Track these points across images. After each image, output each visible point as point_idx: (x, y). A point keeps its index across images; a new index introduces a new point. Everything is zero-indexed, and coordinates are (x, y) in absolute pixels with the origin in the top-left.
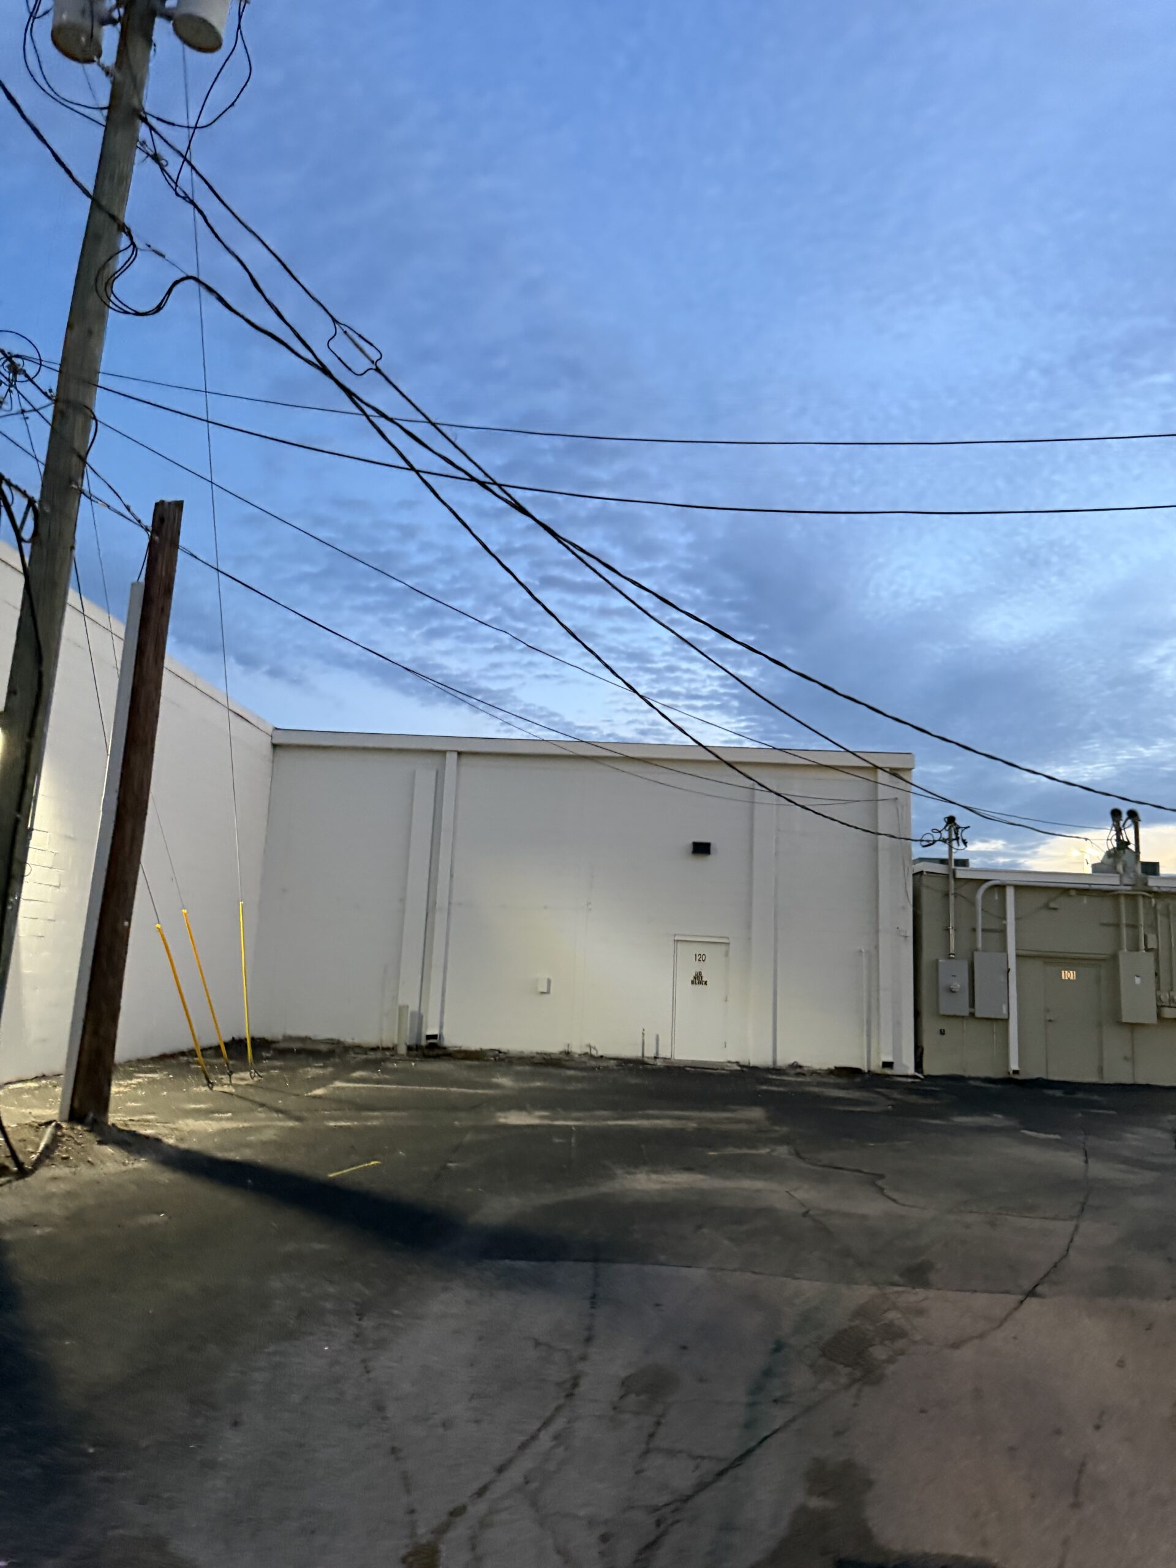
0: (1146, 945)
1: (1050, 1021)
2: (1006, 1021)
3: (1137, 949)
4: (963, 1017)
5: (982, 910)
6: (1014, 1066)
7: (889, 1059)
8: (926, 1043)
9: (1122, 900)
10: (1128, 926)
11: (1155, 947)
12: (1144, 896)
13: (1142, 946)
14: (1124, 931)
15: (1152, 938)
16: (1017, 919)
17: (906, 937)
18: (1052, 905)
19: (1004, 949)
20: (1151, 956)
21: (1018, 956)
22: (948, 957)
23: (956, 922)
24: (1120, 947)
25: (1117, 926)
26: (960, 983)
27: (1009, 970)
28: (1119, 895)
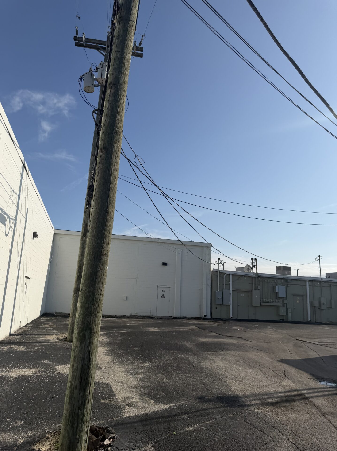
0: (258, 288)
1: (239, 305)
2: (229, 305)
3: (256, 289)
4: (221, 305)
5: (225, 280)
6: (231, 316)
7: (206, 315)
8: (213, 311)
9: (253, 278)
10: (254, 284)
11: (260, 289)
12: (258, 277)
13: (257, 289)
14: (253, 285)
15: (259, 287)
16: (232, 282)
17: (209, 286)
18: (239, 279)
19: (229, 289)
20: (259, 291)
21: (232, 290)
22: (218, 291)
23: (219, 283)
24: (253, 289)
25: (252, 284)
26: (220, 297)
27: (230, 294)
28: (252, 277)
